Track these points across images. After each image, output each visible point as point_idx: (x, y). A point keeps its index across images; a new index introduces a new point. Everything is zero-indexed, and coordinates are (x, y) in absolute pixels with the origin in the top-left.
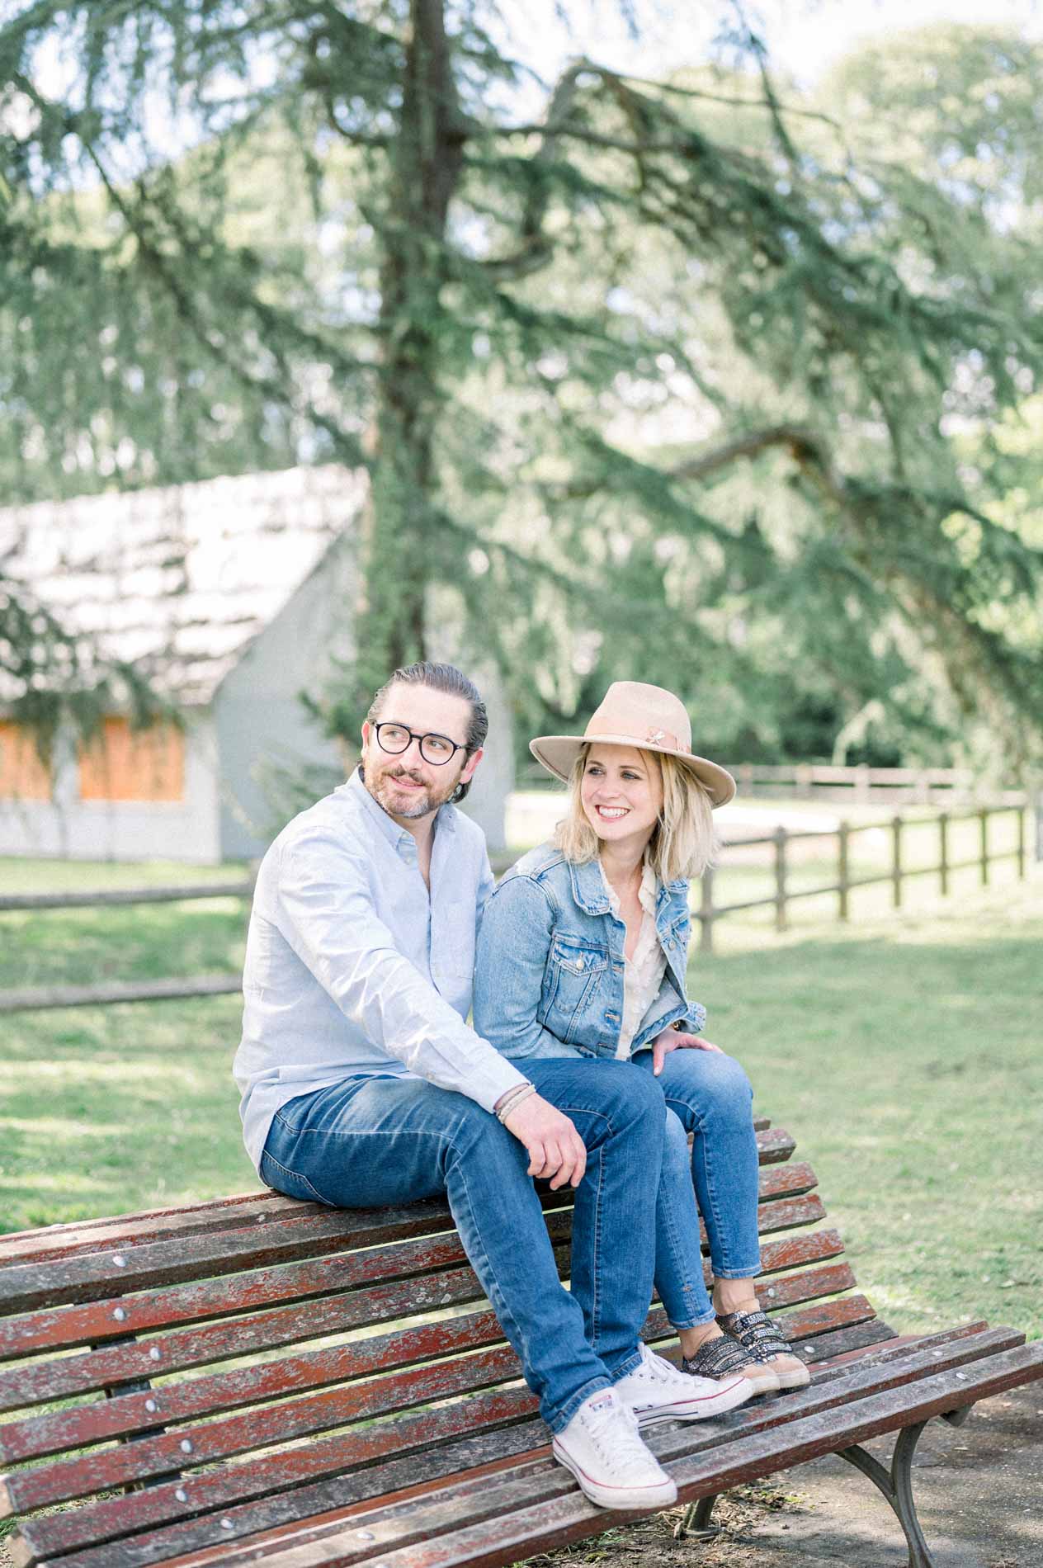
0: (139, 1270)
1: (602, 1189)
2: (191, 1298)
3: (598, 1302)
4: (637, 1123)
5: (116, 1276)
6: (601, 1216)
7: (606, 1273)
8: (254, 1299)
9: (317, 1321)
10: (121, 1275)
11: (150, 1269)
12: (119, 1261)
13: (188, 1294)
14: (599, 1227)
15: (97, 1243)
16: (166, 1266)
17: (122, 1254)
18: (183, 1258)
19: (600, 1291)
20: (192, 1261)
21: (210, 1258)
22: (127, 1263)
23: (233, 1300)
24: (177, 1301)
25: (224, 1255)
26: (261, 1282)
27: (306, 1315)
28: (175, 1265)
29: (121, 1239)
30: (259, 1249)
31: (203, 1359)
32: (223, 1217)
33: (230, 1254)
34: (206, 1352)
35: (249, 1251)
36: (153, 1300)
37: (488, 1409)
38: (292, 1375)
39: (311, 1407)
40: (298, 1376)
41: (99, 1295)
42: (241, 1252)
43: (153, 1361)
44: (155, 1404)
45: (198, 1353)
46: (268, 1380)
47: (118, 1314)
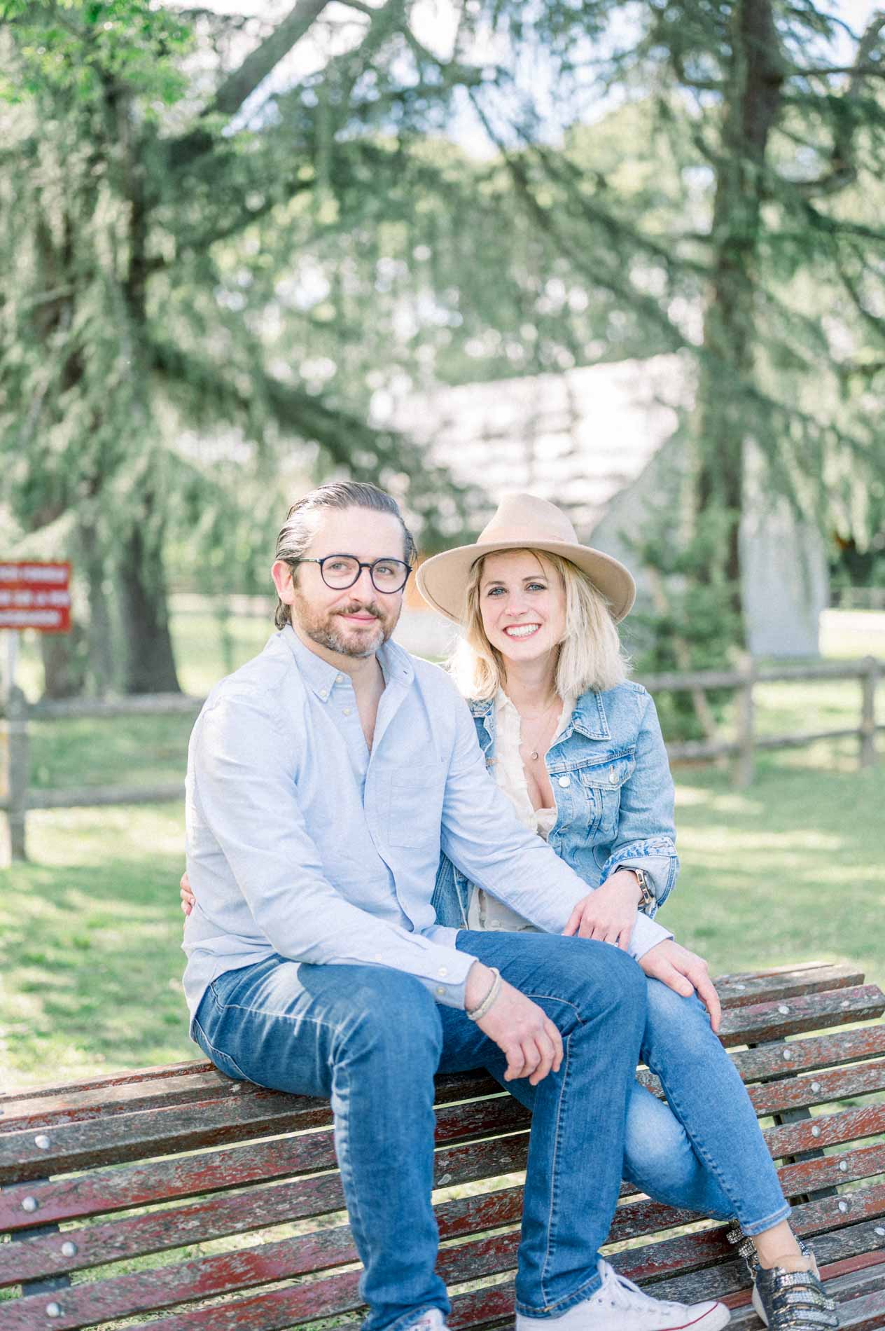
0: (64, 1153)
1: (567, 1084)
2: (124, 1184)
3: (554, 1212)
4: (611, 1013)
5: (33, 1159)
6: (565, 1115)
7: (565, 1180)
8: (206, 1183)
9: (280, 1207)
10: (40, 1158)
11: (78, 1151)
12: (42, 1142)
13: (121, 1177)
14: (561, 1127)
15: (24, 1119)
16: (99, 1147)
17: (48, 1134)
18: (123, 1138)
19: (558, 1201)
20: (133, 1141)
21: (156, 1137)
22: (51, 1143)
23: (179, 1184)
24: (107, 1187)
25: (175, 1134)
26: (217, 1164)
27: (267, 1202)
28: (110, 1146)
29: (55, 1114)
30: (219, 1126)
31: (128, 1253)
32: (187, 1088)
33: (183, 1132)
34: (135, 1246)
35: (207, 1129)
36: (76, 1187)
37: (479, 1305)
38: (240, 1270)
39: (258, 1307)
40: (246, 1272)
41: (15, 1179)
42: (198, 1130)
43: (65, 1257)
44: (60, 1307)
45: (124, 1247)
46: (210, 1276)
47: (28, 1204)
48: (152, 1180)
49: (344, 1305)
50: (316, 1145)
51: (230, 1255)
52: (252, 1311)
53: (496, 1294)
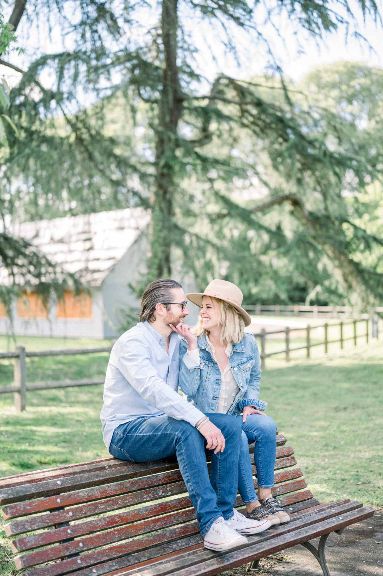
0: (66, 486)
1: (220, 457)
2: (83, 495)
3: (219, 495)
4: (232, 435)
5: (58, 488)
6: (220, 466)
7: (222, 485)
8: (105, 495)
9: (126, 502)
10: (60, 487)
11: (69, 485)
12: (59, 483)
13: (82, 493)
14: (219, 470)
15: (52, 476)
16: (75, 484)
17: (60, 480)
18: (81, 481)
19: (220, 491)
20: (83, 482)
21: (90, 481)
22: (62, 483)
23: (97, 495)
24: (79, 496)
25: (94, 480)
26: (107, 489)
27: (122, 500)
28: (78, 484)
29: (60, 475)
30: (106, 478)
31: (87, 515)
32: (94, 467)
33: (96, 480)
34: (88, 513)
35: (103, 479)
36: (70, 496)
37: (183, 531)
38: (117, 520)
39: (123, 531)
40: (119, 521)
41: (52, 494)
42: (100, 479)
43: (70, 516)
44: (71, 531)
45: (86, 513)
46: (109, 522)
47: (59, 500)
48: (90, 494)
49: (146, 530)
50: (132, 483)
51: (114, 516)
52: (122, 532)
53: (186, 527)
